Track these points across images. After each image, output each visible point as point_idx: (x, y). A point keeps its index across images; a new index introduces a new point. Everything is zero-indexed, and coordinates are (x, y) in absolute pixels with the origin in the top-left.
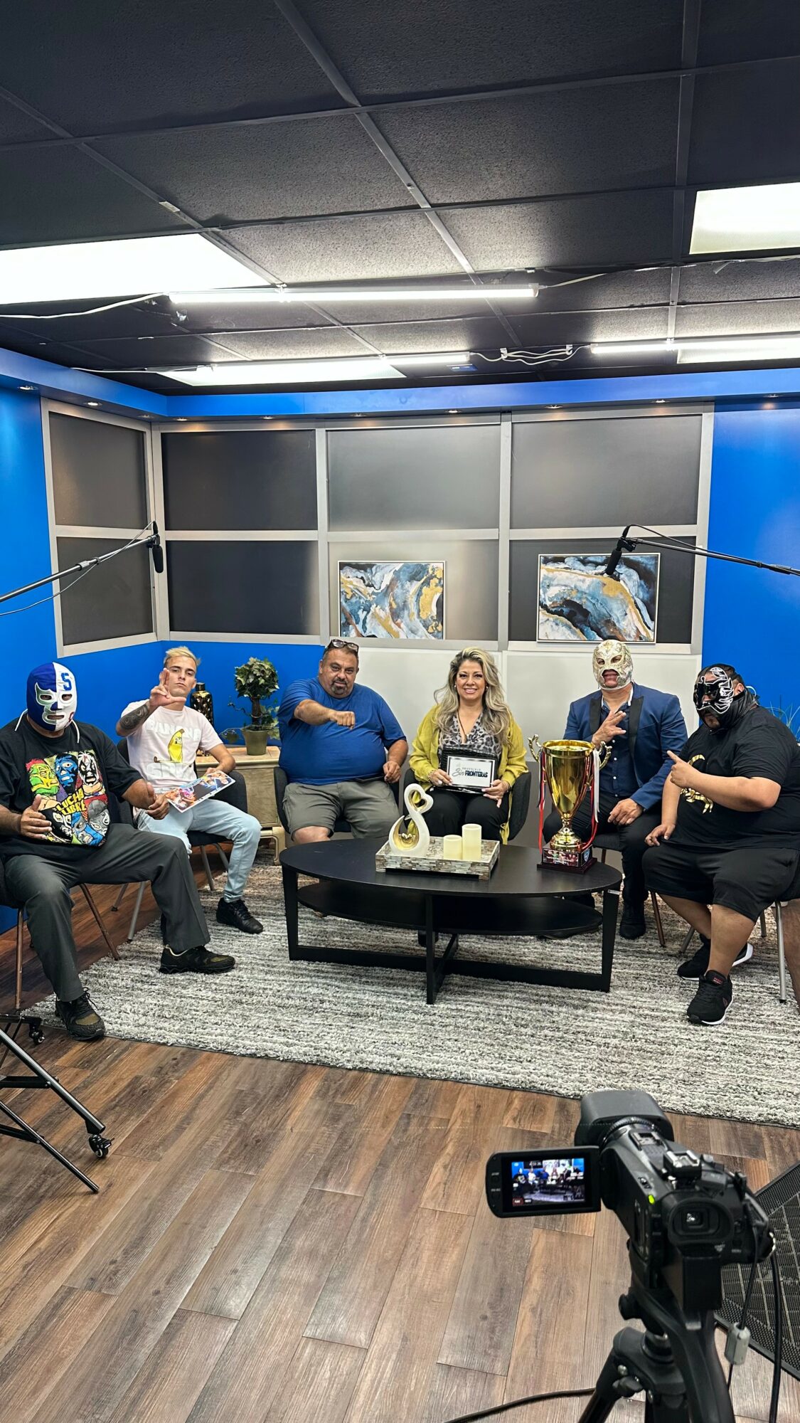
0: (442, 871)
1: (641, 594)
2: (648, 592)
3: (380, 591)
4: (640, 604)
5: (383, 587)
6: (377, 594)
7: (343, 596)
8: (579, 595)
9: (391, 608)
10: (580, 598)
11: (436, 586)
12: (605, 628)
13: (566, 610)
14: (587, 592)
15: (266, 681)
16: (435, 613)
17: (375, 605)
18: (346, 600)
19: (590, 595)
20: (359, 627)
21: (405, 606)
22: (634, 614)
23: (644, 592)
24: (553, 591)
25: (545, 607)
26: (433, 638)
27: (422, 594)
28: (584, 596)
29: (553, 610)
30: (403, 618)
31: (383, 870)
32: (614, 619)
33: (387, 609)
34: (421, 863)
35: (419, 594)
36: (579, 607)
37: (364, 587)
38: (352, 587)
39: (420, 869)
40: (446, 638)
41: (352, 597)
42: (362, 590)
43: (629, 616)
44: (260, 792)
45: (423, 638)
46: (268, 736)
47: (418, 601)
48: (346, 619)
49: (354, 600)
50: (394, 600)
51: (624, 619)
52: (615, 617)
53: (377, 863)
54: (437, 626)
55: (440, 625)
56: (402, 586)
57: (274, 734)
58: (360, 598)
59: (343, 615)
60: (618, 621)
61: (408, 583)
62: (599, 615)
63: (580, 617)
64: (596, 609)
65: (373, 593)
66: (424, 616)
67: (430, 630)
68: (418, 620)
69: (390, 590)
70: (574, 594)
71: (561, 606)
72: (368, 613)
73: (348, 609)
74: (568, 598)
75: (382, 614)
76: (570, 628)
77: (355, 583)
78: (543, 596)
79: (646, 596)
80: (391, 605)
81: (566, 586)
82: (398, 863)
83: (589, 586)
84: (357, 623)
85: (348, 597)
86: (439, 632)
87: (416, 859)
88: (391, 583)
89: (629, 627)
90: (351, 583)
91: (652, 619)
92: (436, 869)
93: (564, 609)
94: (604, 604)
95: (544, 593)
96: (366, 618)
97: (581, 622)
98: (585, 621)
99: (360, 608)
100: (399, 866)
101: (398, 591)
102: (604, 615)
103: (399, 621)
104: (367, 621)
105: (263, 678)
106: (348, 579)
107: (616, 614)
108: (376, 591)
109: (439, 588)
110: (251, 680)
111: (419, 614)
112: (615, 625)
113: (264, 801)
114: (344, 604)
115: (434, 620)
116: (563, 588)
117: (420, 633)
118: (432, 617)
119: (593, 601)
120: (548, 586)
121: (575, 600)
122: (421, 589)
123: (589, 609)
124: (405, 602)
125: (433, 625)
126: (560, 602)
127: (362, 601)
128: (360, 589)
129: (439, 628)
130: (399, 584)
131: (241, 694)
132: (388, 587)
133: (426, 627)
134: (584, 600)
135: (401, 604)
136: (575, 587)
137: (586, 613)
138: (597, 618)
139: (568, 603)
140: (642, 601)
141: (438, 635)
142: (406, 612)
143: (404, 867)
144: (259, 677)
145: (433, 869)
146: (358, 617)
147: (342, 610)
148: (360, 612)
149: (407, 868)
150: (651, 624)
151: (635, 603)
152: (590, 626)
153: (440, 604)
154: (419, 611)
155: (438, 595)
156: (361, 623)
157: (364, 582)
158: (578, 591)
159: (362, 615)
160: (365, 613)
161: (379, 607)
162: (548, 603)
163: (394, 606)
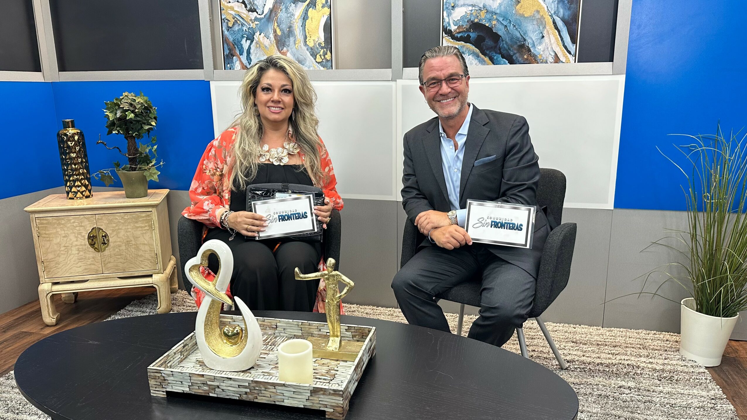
0: (261, 400)
1: (561, 11)
2: (569, 9)
3: (263, 16)
4: (560, 24)
5: (266, 11)
6: (260, 19)
7: (224, 25)
8: (489, 16)
9: (276, 36)
10: (490, 20)
11: (323, 7)
12: (517, 55)
13: (473, 35)
14: (498, 11)
15: (136, 115)
16: (322, 39)
17: (258, 33)
18: (229, 28)
19: (500, 15)
20: (244, 58)
21: (290, 32)
22: (552, 36)
23: (564, 9)
24: (459, 13)
25: (449, 33)
26: (322, 68)
27: (307, 18)
28: (495, 17)
29: (459, 35)
30: (288, 46)
31: (162, 395)
32: (529, 42)
33: (272, 36)
34: (223, 386)
35: (305, 17)
36: (488, 31)
37: (246, 12)
38: (233, 13)
39: (223, 395)
40: (337, 68)
41: (234, 24)
42: (244, 16)
43: (546, 38)
44: (136, 238)
45: (311, 69)
46: (145, 177)
47: (304, 26)
48: (229, 49)
49: (236, 28)
50: (278, 26)
51: (540, 43)
52: (529, 41)
53: (152, 382)
54: (325, 54)
55: (329, 53)
56: (287, 8)
57: (151, 175)
58: (243, 25)
59: (226, 46)
60: (534, 46)
61: (293, 5)
62: (512, 39)
63: (489, 42)
64: (508, 32)
65: (256, 19)
66: (311, 44)
67: (319, 59)
68: (305, 48)
69: (273, 14)
70: (483, 14)
71: (468, 30)
72: (252, 42)
73: (231, 39)
74: (476, 20)
75: (266, 42)
76: (478, 56)
77: (236, 9)
78: (447, 20)
79: (567, 13)
80: (275, 32)
81: (473, 6)
82: (186, 384)
83: (500, 5)
84: (241, 54)
85: (230, 25)
86: (327, 61)
87: (215, 379)
88: (274, 6)
89: (547, 52)
90: (232, 8)
91: (574, 41)
92: (250, 398)
93: (471, 34)
94: (517, 25)
95: (448, 16)
96: (249, 48)
97: (492, 49)
98: (496, 47)
99: (243, 37)
100: (187, 390)
101: (282, 15)
102: (518, 39)
103: (285, 49)
104: (252, 51)
105: (133, 112)
106: (229, 5)
107: (532, 37)
108: (259, 17)
109: (326, 10)
110: (119, 115)
111: (305, 42)
112: (529, 50)
113: (142, 247)
114: (226, 32)
115: (322, 48)
116: (470, 8)
117: (307, 63)
118: (320, 44)
119: (505, 23)
120: (453, 7)
121: (483, 22)
122: (306, 11)
123: (500, 33)
124: (290, 27)
125: (321, 53)
126: (466, 25)
127: (244, 28)
128: (243, 15)
129: (328, 57)
130: (283, 7)
131: (110, 132)
132: (271, 11)
133: (314, 55)
134: (494, 22)
135: (286, 30)
136: (484, 7)
137: (496, 37)
138: (509, 42)
139: (476, 26)
140: (563, 20)
141: (327, 64)
142: (292, 39)
143: (196, 391)
144: (127, 111)
145: (244, 397)
146: (242, 48)
147: (225, 40)
148: (244, 41)
149: (200, 392)
150: (572, 48)
151: (554, 23)
152: (500, 53)
153: (328, 28)
154: (306, 37)
155: (326, 17)
156: (245, 54)
157: (246, 7)
158: (487, 11)
159: (245, 44)
160: (249, 42)
161: (262, 35)
162: (453, 28)
163: (279, 33)
